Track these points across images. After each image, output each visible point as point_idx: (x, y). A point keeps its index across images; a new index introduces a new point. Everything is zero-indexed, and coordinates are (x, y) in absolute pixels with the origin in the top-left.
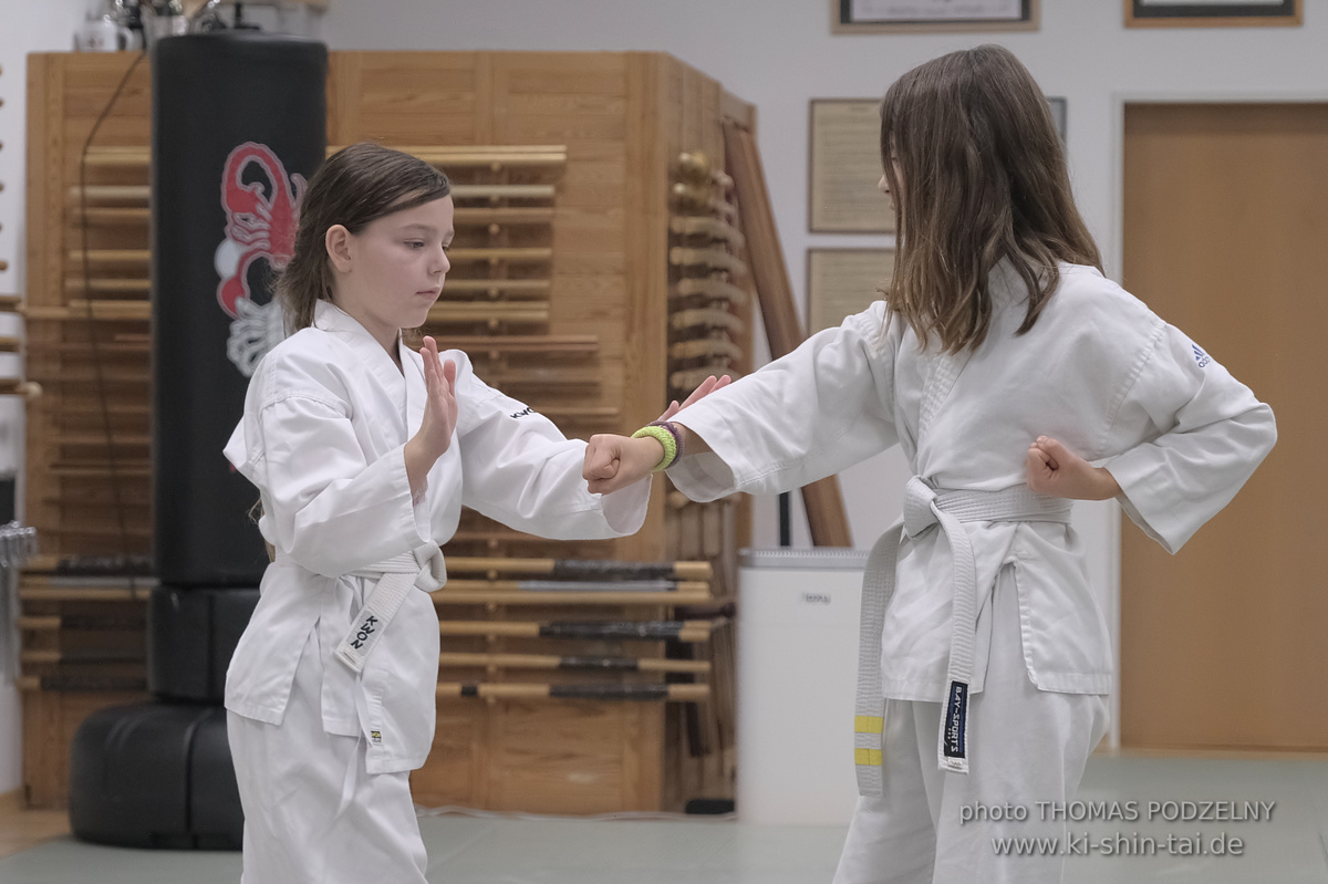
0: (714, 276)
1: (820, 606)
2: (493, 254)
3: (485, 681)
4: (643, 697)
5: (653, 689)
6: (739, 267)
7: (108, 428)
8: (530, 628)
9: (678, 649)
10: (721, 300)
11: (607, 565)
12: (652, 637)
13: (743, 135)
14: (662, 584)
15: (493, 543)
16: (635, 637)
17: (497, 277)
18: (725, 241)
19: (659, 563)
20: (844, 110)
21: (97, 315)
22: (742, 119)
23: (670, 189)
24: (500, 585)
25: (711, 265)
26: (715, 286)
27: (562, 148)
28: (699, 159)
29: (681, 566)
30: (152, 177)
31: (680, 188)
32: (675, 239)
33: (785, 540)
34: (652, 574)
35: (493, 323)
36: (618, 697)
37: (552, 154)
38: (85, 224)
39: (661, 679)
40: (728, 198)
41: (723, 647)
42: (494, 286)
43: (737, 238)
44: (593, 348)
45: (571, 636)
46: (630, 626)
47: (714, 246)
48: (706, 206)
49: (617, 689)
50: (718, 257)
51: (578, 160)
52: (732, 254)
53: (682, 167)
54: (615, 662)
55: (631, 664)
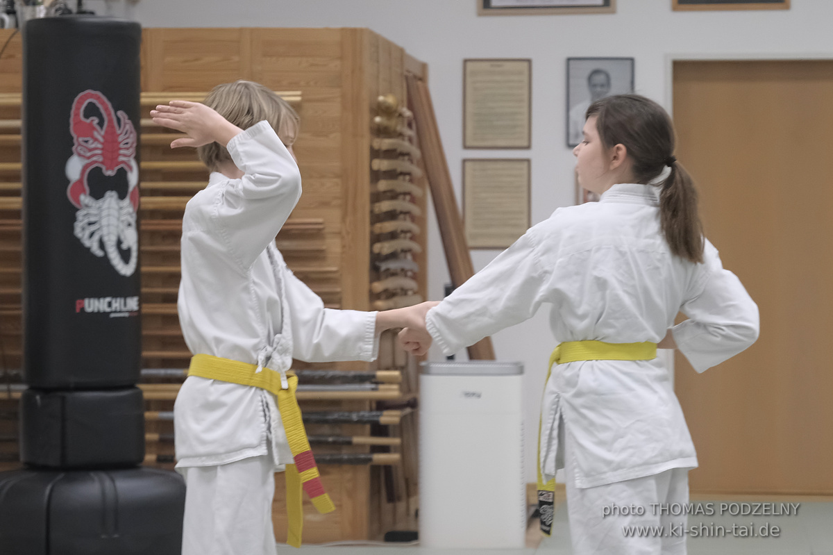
0: (401, 178)
1: (474, 399)
4: (355, 462)
5: (362, 456)
6: (417, 171)
9: (379, 430)
10: (405, 194)
11: (331, 373)
12: (361, 422)
13: (419, 83)
14: (368, 386)
16: (350, 422)
18: (408, 154)
19: (365, 372)
20: (486, 65)
22: (419, 73)
23: (372, 119)
25: (399, 170)
26: (401, 185)
27: (299, 93)
28: (390, 100)
29: (380, 374)
30: (22, 114)
31: (378, 119)
32: (375, 154)
34: (361, 379)
36: (339, 462)
37: (291, 97)
39: (368, 450)
40: (410, 125)
41: (410, 427)
43: (416, 152)
44: (321, 227)
46: (346, 414)
47: (401, 158)
48: (395, 131)
49: (339, 457)
50: (402, 165)
51: (310, 101)
52: (412, 163)
53: (379, 105)
54: (336, 439)
55: (347, 440)
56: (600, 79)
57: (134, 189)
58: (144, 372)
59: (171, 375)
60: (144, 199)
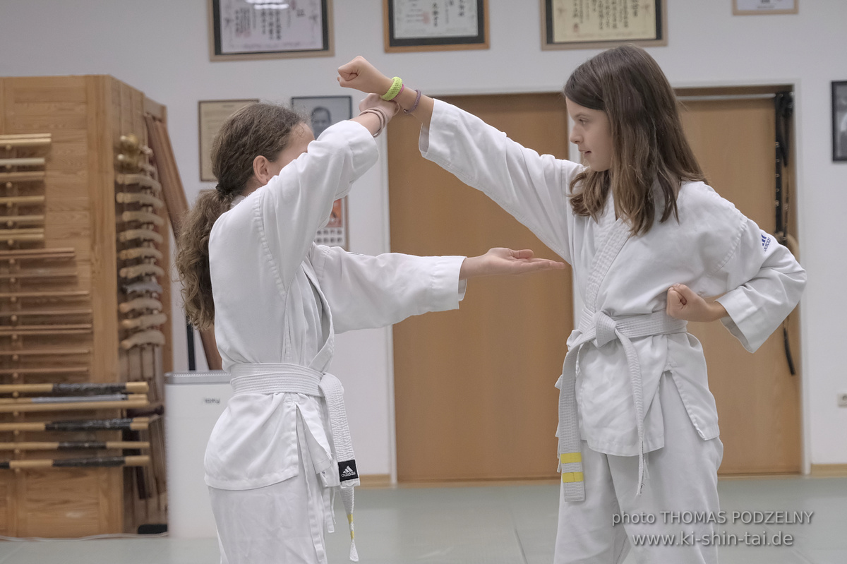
0: (144, 209)
2: (9, 200)
3: (14, 459)
4: (109, 464)
5: (116, 459)
6: (159, 203)
8: (39, 426)
9: (130, 435)
10: (149, 223)
11: (85, 386)
12: (114, 429)
13: (158, 123)
14: (119, 396)
15: (16, 375)
16: (104, 429)
17: (11, 215)
18: (150, 188)
19: (117, 384)
20: (219, 106)
22: (158, 114)
23: (115, 158)
24: (21, 400)
25: (141, 202)
26: (145, 215)
27: (49, 135)
28: (132, 139)
29: (129, 385)
31: (121, 157)
32: (119, 188)
33: (192, 367)
34: (113, 390)
35: (10, 242)
36: (96, 465)
37: (42, 139)
39: (120, 453)
40: (151, 162)
41: (157, 432)
42: (10, 219)
43: (157, 186)
44: (72, 255)
45: (65, 429)
46: (100, 422)
47: (144, 191)
48: (137, 167)
49: (94, 460)
50: (146, 198)
51: (58, 142)
52: (154, 195)
53: (122, 144)
54: (92, 444)
55: (102, 444)
56: (321, 115)
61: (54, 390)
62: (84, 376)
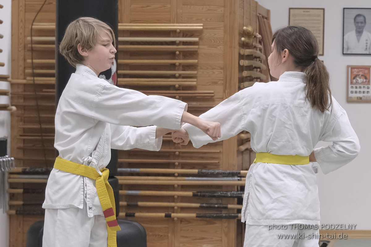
0: (255, 70)
2: (177, 62)
3: (174, 212)
4: (229, 218)
5: (233, 215)
6: (263, 67)
7: (40, 122)
8: (190, 194)
10: (257, 78)
11: (217, 171)
12: (232, 197)
13: (265, 20)
14: (236, 178)
15: (177, 163)
16: (227, 197)
17: (178, 70)
18: (259, 57)
19: (235, 171)
20: (300, 11)
21: (36, 82)
22: (265, 15)
23: (240, 39)
24: (179, 178)
25: (254, 66)
26: (255, 73)
27: (202, 24)
28: (250, 29)
29: (242, 172)
30: (56, 34)
31: (243, 39)
32: (241, 57)
34: (233, 175)
35: (177, 86)
36: (220, 218)
37: (198, 26)
38: (32, 50)
39: (236, 211)
40: (260, 42)
42: (177, 73)
43: (263, 56)
44: (213, 95)
45: (204, 196)
46: (225, 193)
47: (255, 59)
48: (252, 45)
49: (220, 215)
50: (256, 63)
51: (207, 29)
52: (261, 62)
53: (244, 31)
54: (219, 205)
55: (225, 206)
56: (361, 19)
57: (115, 73)
58: (119, 169)
59: (134, 171)
60: (119, 79)
61: (199, 172)
62: (217, 165)
